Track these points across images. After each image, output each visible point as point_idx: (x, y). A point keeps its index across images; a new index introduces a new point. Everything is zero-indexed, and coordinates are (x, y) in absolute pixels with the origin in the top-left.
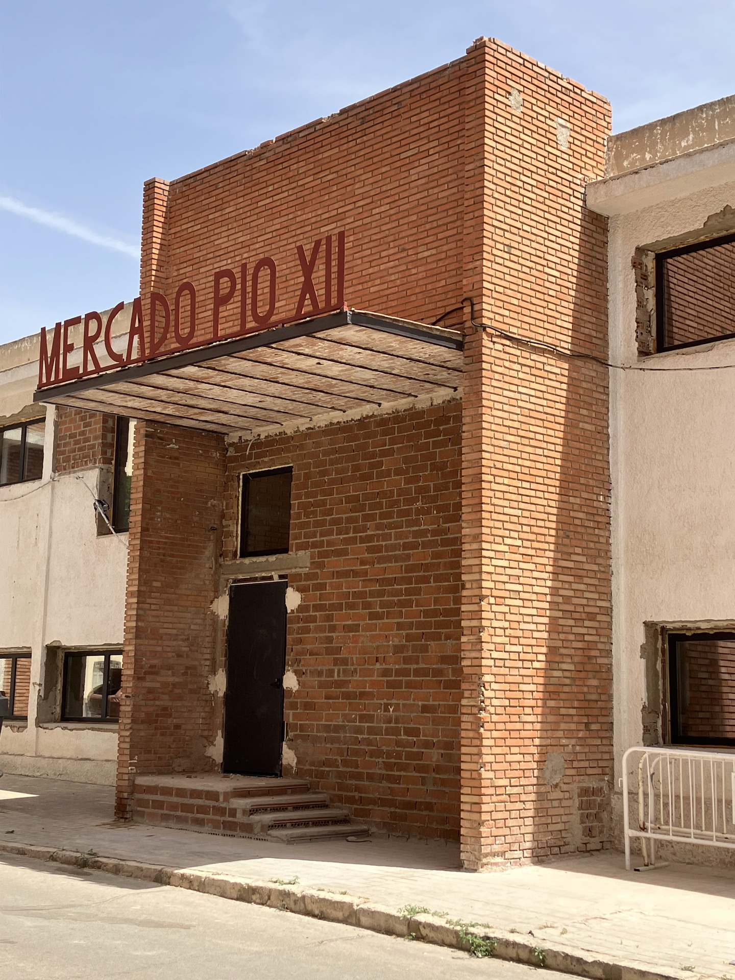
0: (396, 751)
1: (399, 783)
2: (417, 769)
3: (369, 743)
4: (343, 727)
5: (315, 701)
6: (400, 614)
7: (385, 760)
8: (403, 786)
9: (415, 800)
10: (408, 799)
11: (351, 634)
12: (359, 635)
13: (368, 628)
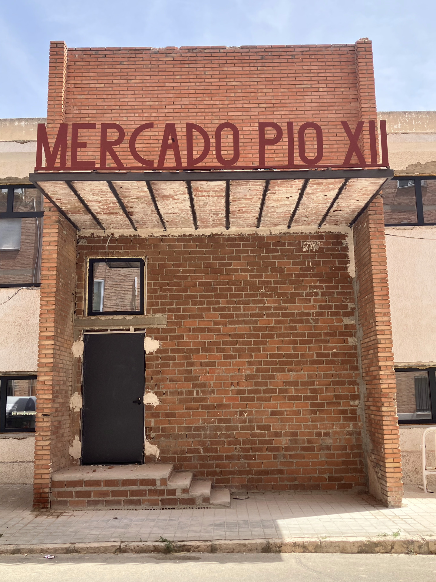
0: (251, 440)
1: (255, 460)
2: (270, 450)
3: (227, 436)
4: (204, 428)
5: (176, 411)
6: (251, 356)
7: (242, 446)
8: (259, 461)
9: (269, 469)
10: (263, 468)
11: (208, 368)
12: (215, 369)
13: (222, 364)
